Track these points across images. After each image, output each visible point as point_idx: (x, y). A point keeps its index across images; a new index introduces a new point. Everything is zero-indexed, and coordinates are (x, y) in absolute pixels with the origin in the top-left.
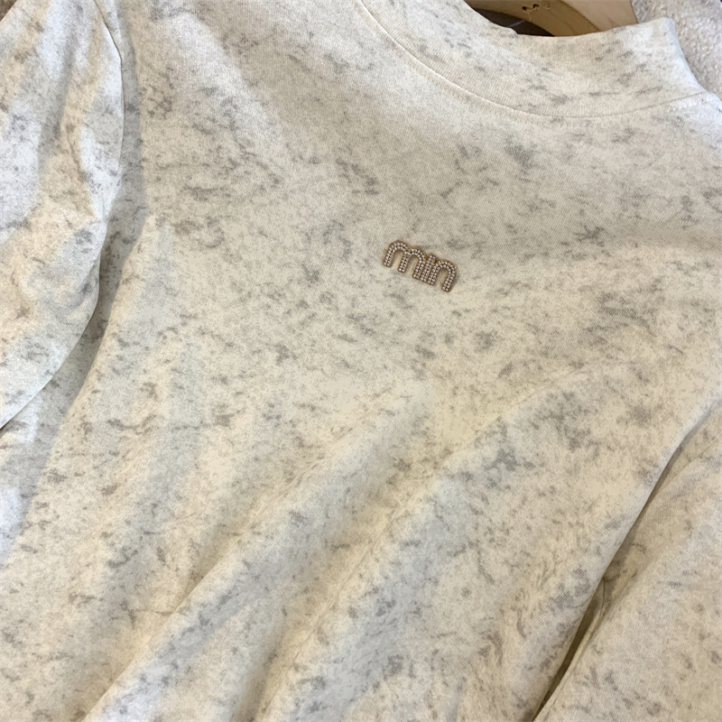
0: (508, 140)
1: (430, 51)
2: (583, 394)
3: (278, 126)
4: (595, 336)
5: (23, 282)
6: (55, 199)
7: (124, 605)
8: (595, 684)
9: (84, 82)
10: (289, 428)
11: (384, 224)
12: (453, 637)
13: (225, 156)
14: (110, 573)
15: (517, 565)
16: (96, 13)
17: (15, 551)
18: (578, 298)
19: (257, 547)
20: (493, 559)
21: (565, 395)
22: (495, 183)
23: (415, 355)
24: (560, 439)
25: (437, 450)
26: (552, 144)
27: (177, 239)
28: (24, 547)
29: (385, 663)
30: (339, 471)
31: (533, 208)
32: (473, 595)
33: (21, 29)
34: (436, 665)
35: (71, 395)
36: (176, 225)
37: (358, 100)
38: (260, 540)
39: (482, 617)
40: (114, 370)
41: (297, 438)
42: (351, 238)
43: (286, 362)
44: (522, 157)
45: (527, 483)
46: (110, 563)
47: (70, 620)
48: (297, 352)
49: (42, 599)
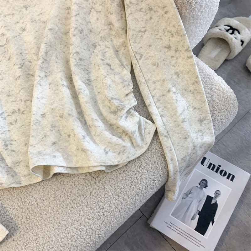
7: (29, 74)
10: (39, 21)
12: (102, 31)
19: (46, 39)
29: (92, 46)
32: (99, 18)
38: (46, 38)
41: (43, 22)
43: (28, 9)
46: (19, 68)
47: (19, 83)
48: (29, 5)
49: (10, 85)
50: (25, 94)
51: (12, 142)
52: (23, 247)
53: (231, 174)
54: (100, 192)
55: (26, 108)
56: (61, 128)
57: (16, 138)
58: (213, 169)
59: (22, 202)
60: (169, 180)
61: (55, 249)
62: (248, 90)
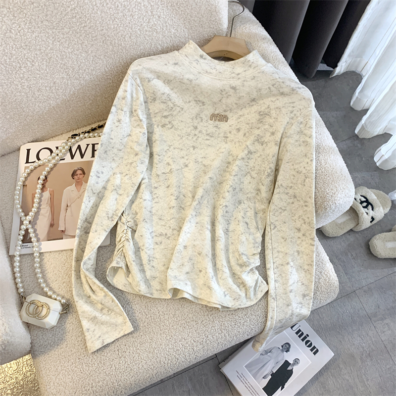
0: (230, 86)
1: (208, 72)
2: (261, 134)
3: (180, 97)
4: (260, 121)
5: (135, 148)
6: (135, 127)
7: (181, 207)
8: (279, 188)
9: (136, 100)
10: (201, 163)
11: (209, 111)
12: (250, 193)
13: (170, 107)
14: (176, 201)
15: (258, 173)
16: (136, 84)
17: (154, 204)
18: (254, 114)
20: (253, 174)
21: (257, 135)
22: (230, 95)
23: (224, 138)
24: (259, 144)
25: (235, 157)
26: (239, 84)
27: (163, 129)
28: (155, 202)
30: (216, 167)
31: (239, 98)
32: (251, 183)
34: (248, 200)
35: (151, 170)
36: (161, 126)
37: (196, 86)
38: (205, 184)
39: (255, 186)
40: (159, 162)
41: (204, 165)
42: (202, 117)
43: (195, 149)
44: (234, 88)
45: (255, 156)
46: (175, 199)
47: (172, 212)
49: (164, 211)
50: (175, 223)
51: (154, 259)
52: (139, 345)
53: (316, 348)
54: (209, 323)
56: (196, 262)
57: (158, 257)
58: (300, 336)
59: (148, 310)
60: (263, 333)
61: (162, 355)
62: (362, 269)
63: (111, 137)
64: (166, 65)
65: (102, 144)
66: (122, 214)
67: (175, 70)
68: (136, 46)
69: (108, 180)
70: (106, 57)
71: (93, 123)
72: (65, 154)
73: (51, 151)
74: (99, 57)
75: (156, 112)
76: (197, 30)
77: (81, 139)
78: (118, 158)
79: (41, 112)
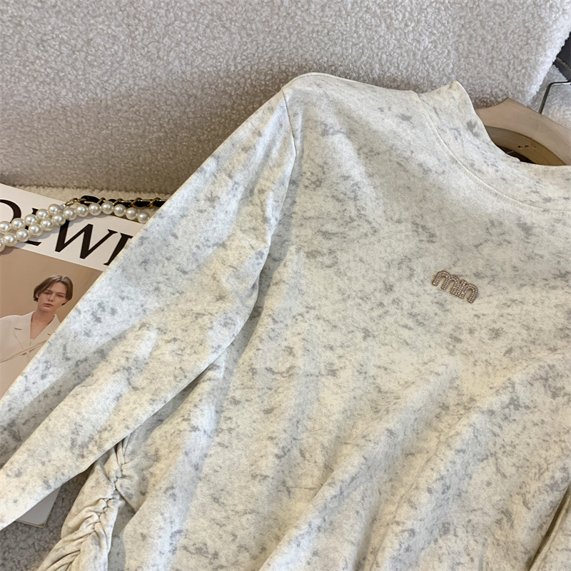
0: (519, 219)
1: (476, 167)
2: (560, 366)
3: (381, 200)
4: (564, 333)
5: (223, 280)
6: (244, 232)
7: (284, 483)
9: (274, 166)
10: (372, 380)
11: (436, 260)
12: (480, 511)
13: (348, 215)
14: (277, 462)
15: (521, 467)
16: (289, 128)
17: (214, 446)
18: (554, 310)
19: (370, 449)
20: (505, 463)
21: (549, 366)
22: (509, 243)
23: (449, 340)
24: (546, 392)
25: (465, 399)
26: (543, 224)
27: (307, 261)
28: (219, 444)
29: (441, 526)
30: (412, 407)
31: (529, 258)
32: (493, 485)
33: (249, 134)
34: (469, 530)
36: (307, 253)
37: (433, 190)
38: (371, 444)
39: (499, 499)
40: (269, 337)
41: (377, 387)
42: (415, 268)
43: (369, 339)
44: (527, 229)
45: (526, 417)
47: (254, 490)
48: (376, 334)
49: (233, 477)
50: (252, 529)
55: (233, 564)
63: (176, 231)
64: (381, 110)
65: (142, 238)
66: (116, 447)
67: (400, 130)
68: (326, 39)
69: (121, 337)
70: (243, 33)
71: (145, 191)
72: (45, 233)
73: (17, 213)
74: (228, 25)
75: (308, 214)
76: (476, 67)
77: (102, 214)
78: (171, 290)
79: (27, 108)
